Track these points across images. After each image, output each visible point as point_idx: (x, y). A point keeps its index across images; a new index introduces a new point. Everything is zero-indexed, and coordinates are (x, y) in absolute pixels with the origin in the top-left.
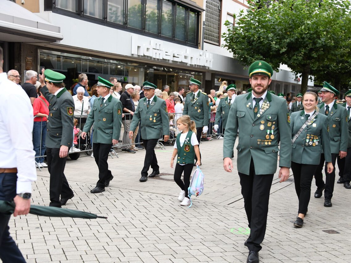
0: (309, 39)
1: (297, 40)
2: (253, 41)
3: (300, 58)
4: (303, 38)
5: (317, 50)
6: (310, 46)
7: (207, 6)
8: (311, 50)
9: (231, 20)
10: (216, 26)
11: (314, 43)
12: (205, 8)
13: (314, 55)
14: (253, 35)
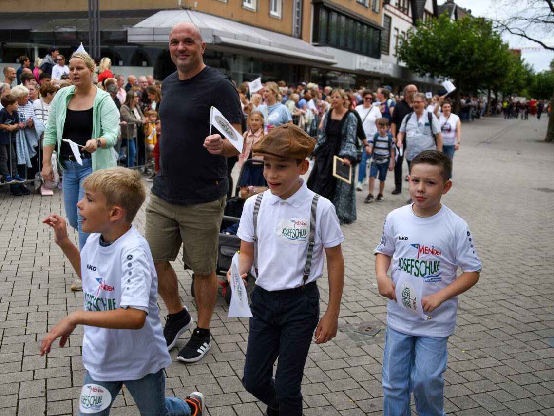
0: (466, 54)
1: (457, 54)
2: (423, 54)
3: (459, 68)
4: (461, 54)
5: (471, 63)
6: (466, 60)
7: (384, 25)
8: (467, 63)
9: (403, 35)
10: (387, 39)
11: (469, 58)
12: (382, 25)
13: (469, 66)
14: (423, 49)
